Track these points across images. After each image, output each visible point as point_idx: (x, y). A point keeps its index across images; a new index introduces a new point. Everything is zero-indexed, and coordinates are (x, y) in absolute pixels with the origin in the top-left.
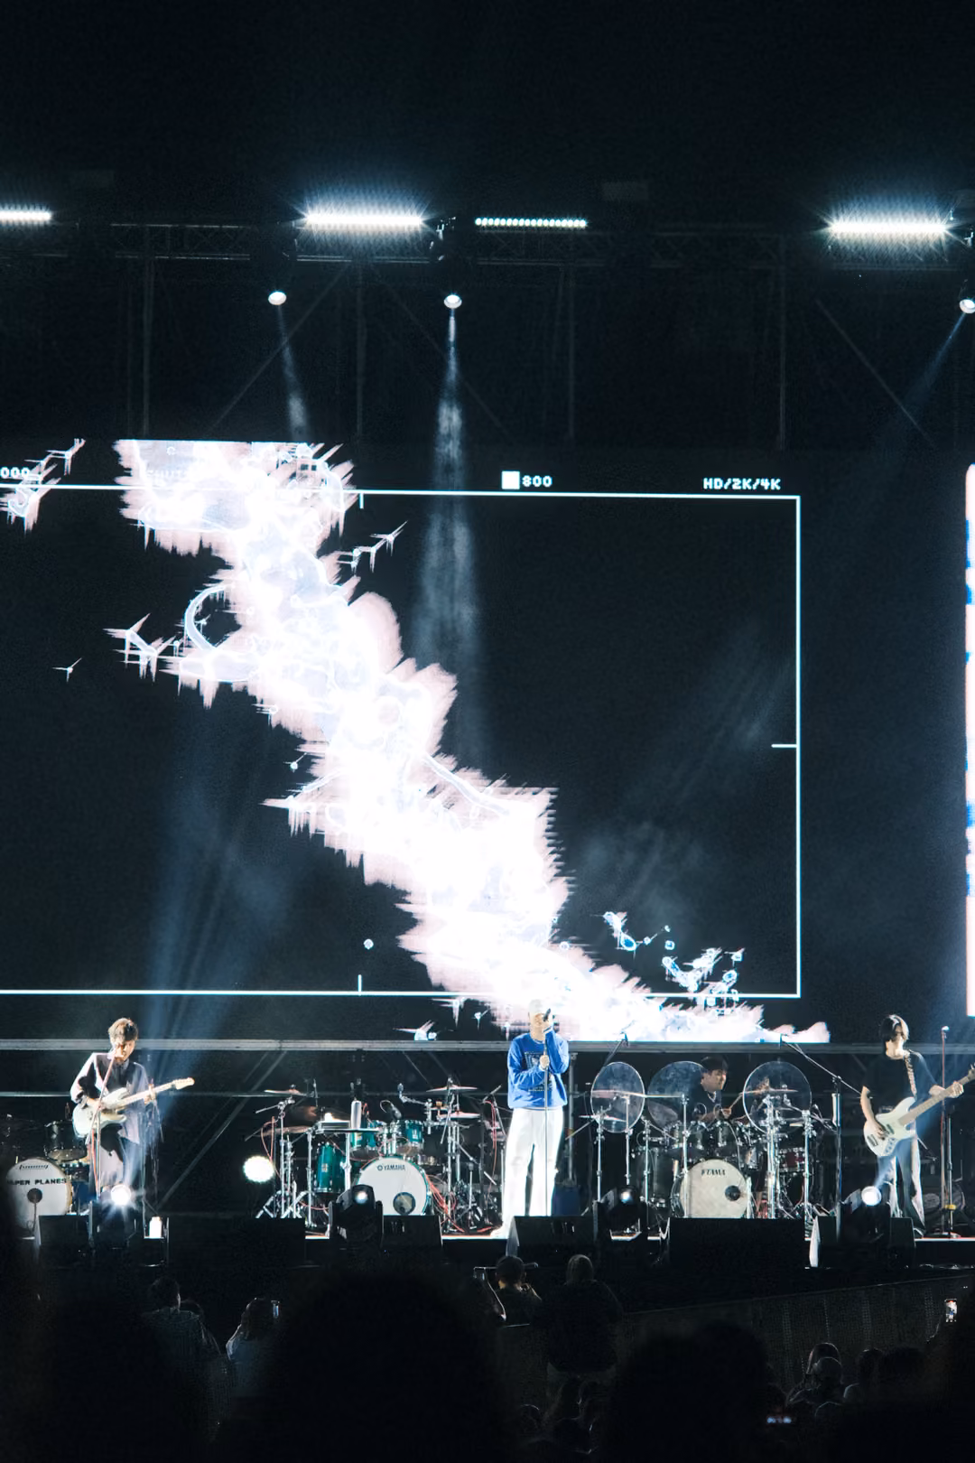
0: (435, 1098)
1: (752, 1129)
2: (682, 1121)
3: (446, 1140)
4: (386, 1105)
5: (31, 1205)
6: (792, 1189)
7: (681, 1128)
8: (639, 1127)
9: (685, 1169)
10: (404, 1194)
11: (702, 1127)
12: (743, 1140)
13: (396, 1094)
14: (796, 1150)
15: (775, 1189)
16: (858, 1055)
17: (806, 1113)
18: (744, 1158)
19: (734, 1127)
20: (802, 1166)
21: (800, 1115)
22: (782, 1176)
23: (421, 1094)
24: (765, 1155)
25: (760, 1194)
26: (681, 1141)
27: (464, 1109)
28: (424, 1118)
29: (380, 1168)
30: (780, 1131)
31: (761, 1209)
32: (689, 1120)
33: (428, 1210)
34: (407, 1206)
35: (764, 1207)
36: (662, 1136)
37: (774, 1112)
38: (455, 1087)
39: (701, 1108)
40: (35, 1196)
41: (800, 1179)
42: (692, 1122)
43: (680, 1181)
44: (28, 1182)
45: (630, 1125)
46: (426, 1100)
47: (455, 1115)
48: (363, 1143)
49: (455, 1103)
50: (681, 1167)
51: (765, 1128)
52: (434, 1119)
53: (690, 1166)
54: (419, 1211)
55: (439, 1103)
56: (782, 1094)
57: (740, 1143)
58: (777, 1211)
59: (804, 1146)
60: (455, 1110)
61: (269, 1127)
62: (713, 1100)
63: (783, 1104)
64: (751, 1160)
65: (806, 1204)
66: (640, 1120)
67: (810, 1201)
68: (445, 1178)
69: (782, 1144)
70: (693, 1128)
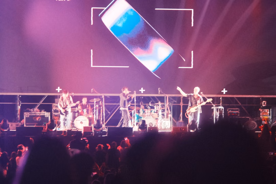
0: (157, 105)
4: (147, 106)
5: (81, 124)
10: (151, 123)
13: (148, 104)
16: (236, 97)
23: (153, 104)
28: (154, 109)
29: (146, 118)
33: (155, 126)
34: (151, 125)
40: (81, 123)
44: (80, 120)
46: (155, 105)
48: (143, 113)
52: (156, 109)
54: (153, 126)
55: (158, 106)
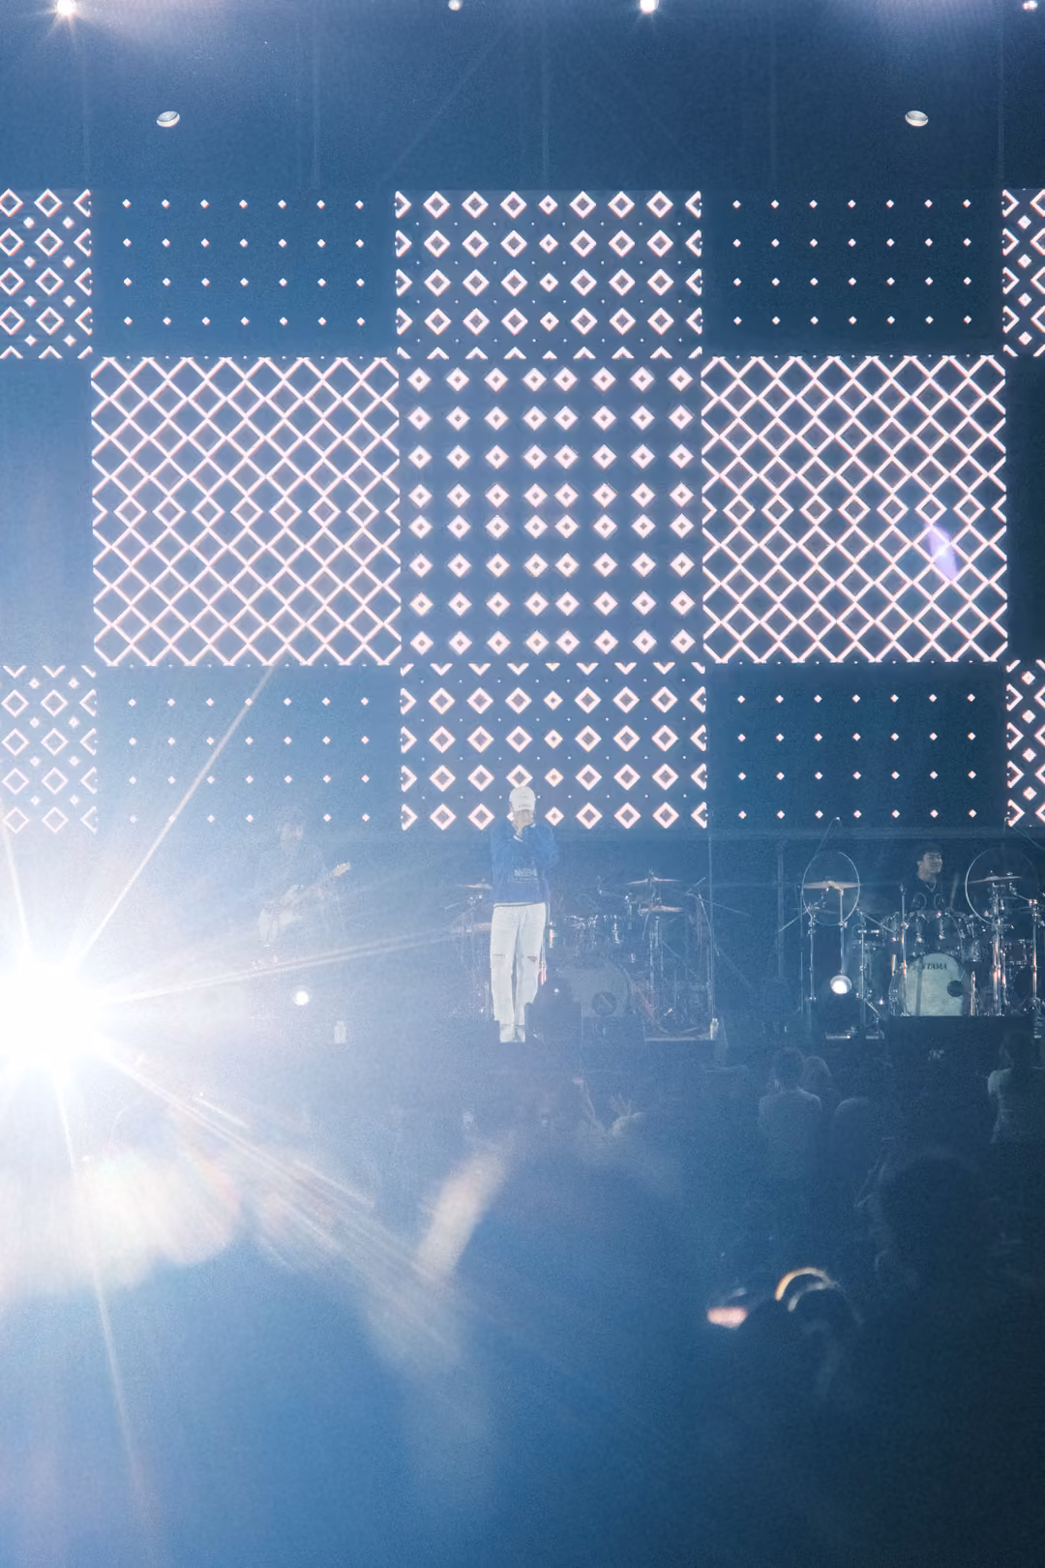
0: (635, 891)
1: (976, 920)
2: (901, 910)
3: (647, 935)
4: (583, 899)
6: (1019, 982)
7: (899, 919)
8: (854, 920)
9: (905, 964)
10: (604, 993)
11: (921, 918)
12: (965, 931)
13: (593, 887)
14: (1022, 941)
15: (1001, 983)
17: (1033, 902)
18: (967, 950)
19: (957, 919)
20: (1030, 960)
21: (1027, 903)
22: (1008, 968)
23: (621, 887)
24: (990, 948)
25: (985, 991)
26: (899, 934)
27: (667, 903)
28: (623, 912)
30: (1005, 922)
31: (986, 1005)
32: (908, 913)
33: (628, 1008)
34: (608, 1007)
35: (989, 1001)
36: (877, 927)
37: (999, 901)
38: (656, 879)
39: (921, 899)
41: (1029, 971)
42: (912, 914)
43: (900, 974)
45: (844, 918)
46: (625, 894)
47: (656, 909)
49: (657, 896)
50: (899, 960)
51: (987, 918)
52: (635, 913)
53: (911, 960)
55: (639, 896)
56: (1007, 882)
57: (963, 936)
58: (1003, 1006)
59: (1032, 938)
60: (657, 903)
61: (459, 924)
62: (932, 890)
63: (1009, 893)
64: (975, 954)
65: (1035, 1000)
66: (855, 912)
67: (1038, 996)
68: (648, 978)
69: (1008, 935)
70: (912, 921)
